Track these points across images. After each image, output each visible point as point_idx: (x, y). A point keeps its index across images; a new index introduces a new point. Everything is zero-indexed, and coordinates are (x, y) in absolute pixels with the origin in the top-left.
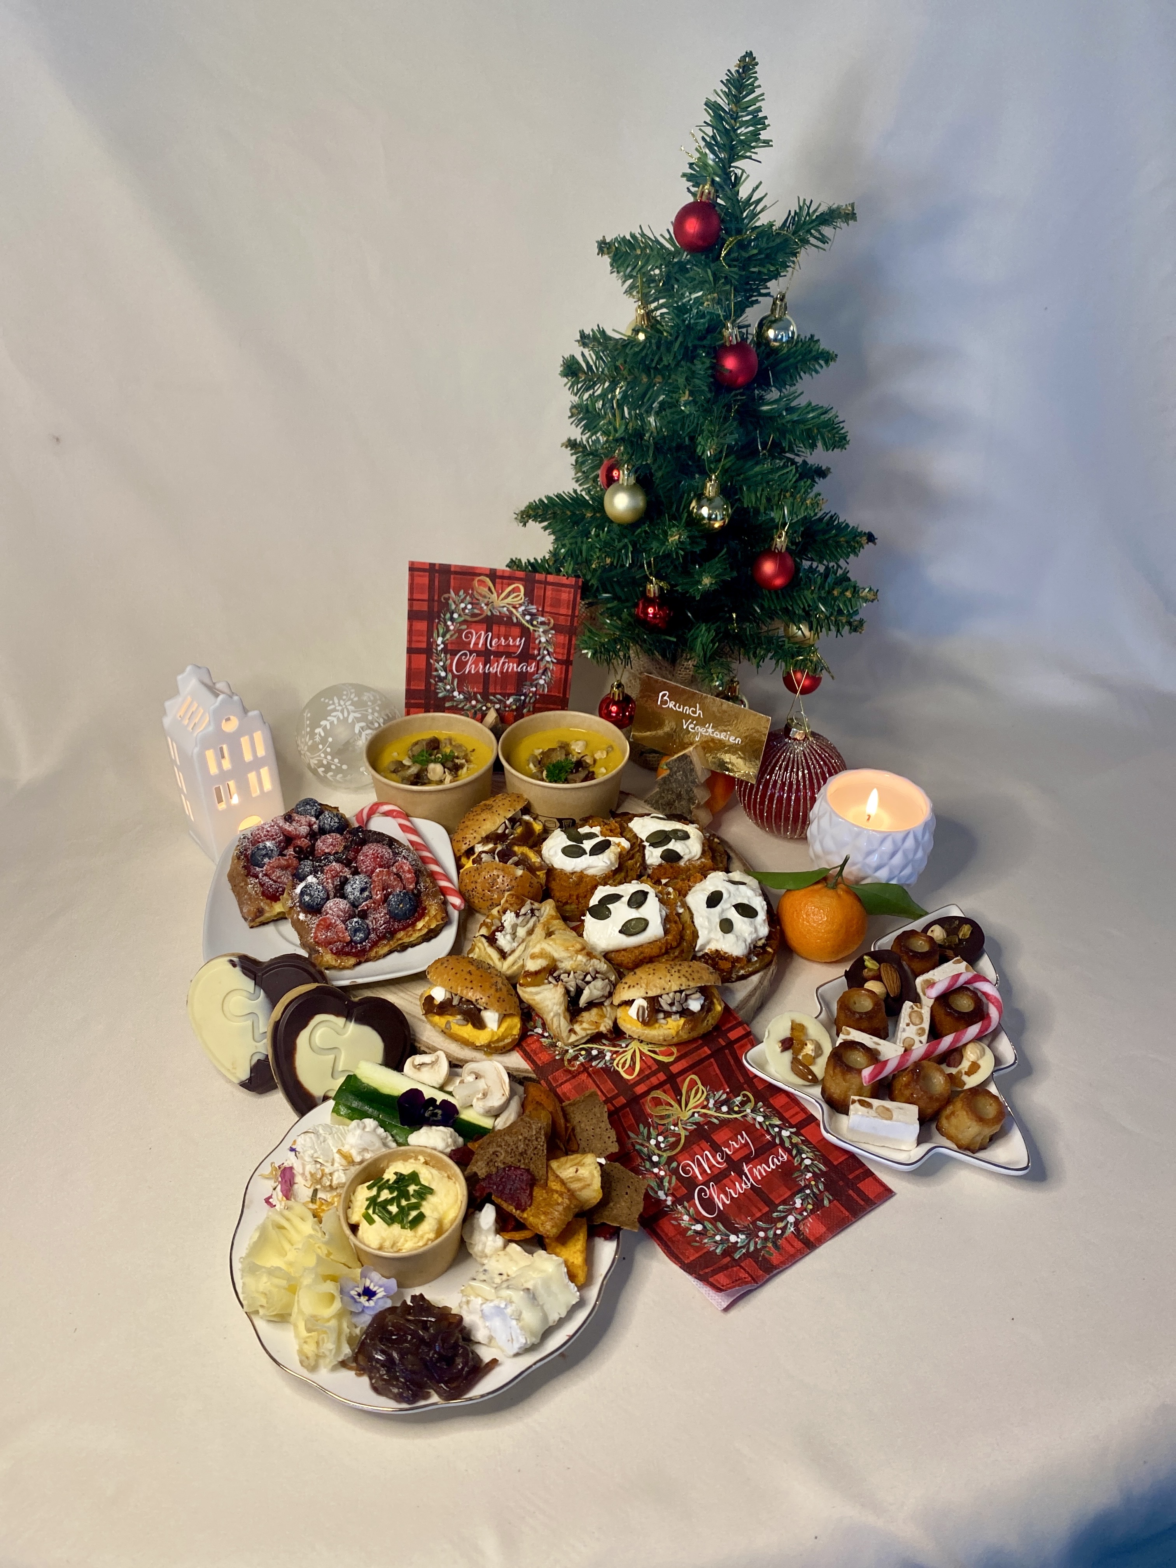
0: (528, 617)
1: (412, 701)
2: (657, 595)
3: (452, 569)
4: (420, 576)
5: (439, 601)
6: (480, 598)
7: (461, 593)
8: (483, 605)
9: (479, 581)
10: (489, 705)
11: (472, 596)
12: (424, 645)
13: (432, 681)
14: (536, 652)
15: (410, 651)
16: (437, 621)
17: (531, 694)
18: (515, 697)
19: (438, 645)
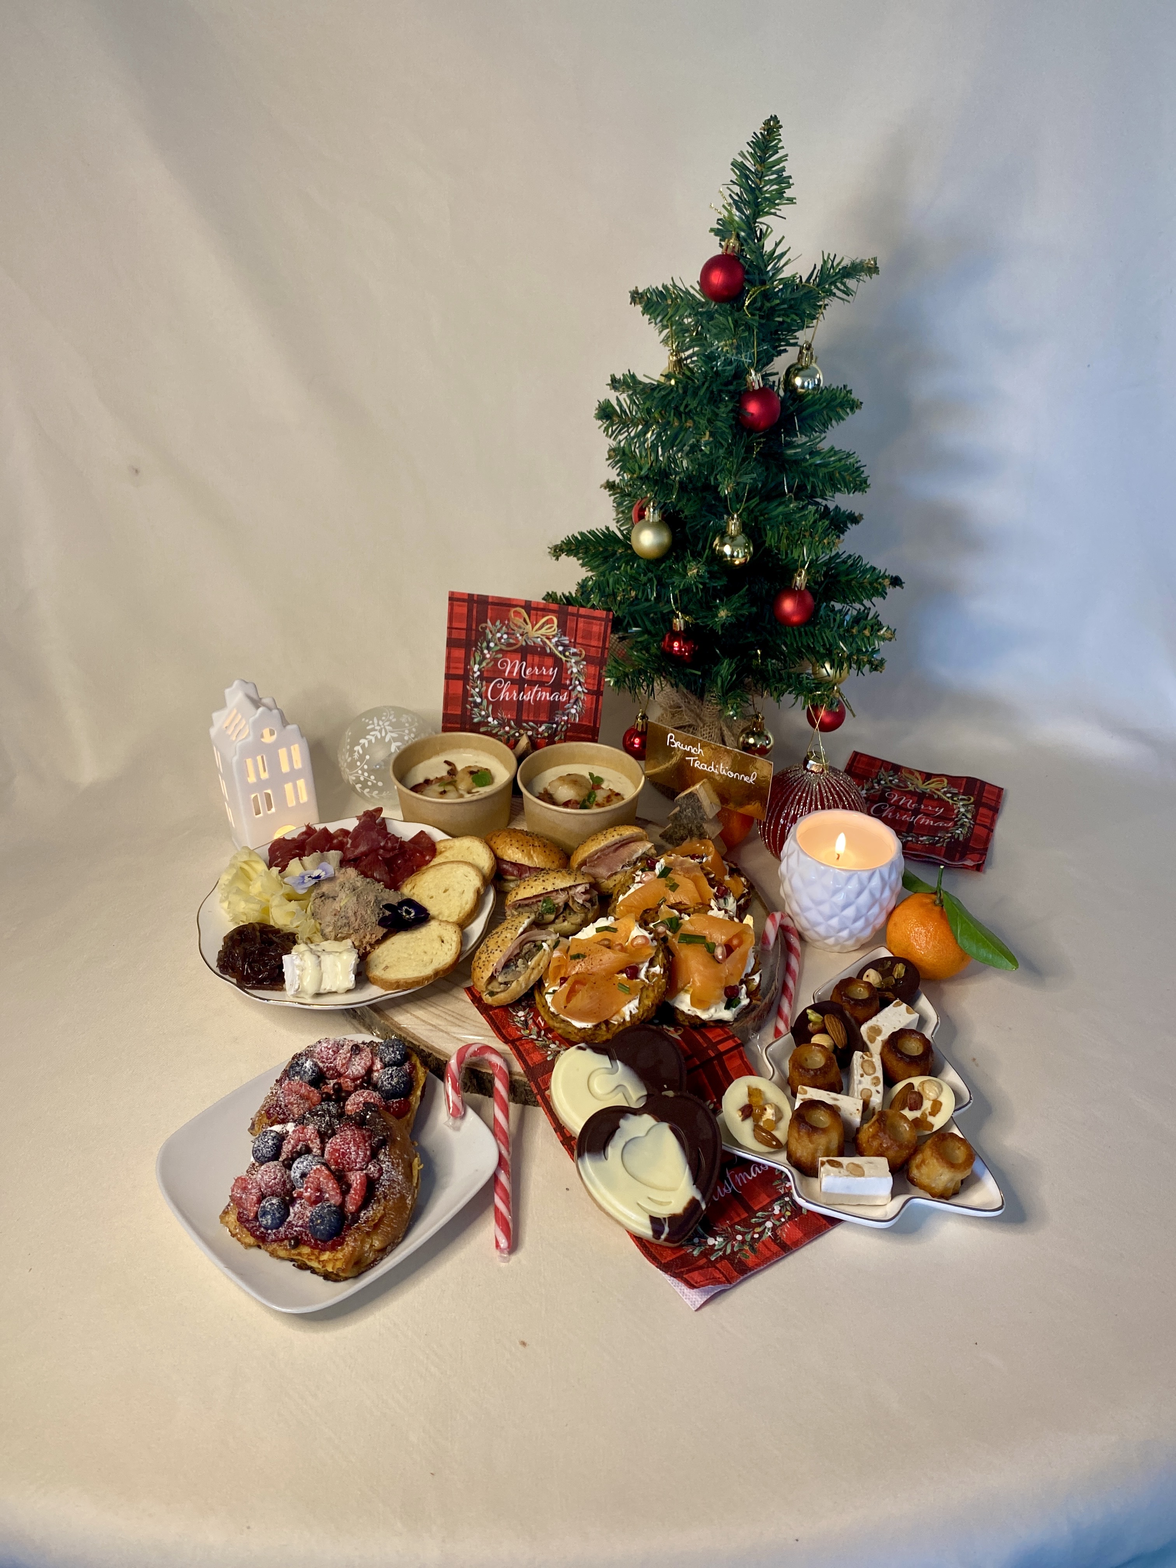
0: (561, 648)
1: (449, 725)
2: (682, 629)
3: (490, 600)
4: (459, 606)
5: (477, 630)
6: (515, 628)
7: (498, 623)
8: (518, 635)
9: (515, 612)
10: (522, 731)
11: (508, 626)
12: (461, 672)
13: (468, 706)
14: (568, 682)
15: (448, 677)
16: (474, 649)
17: (563, 723)
18: (547, 725)
19: (475, 673)
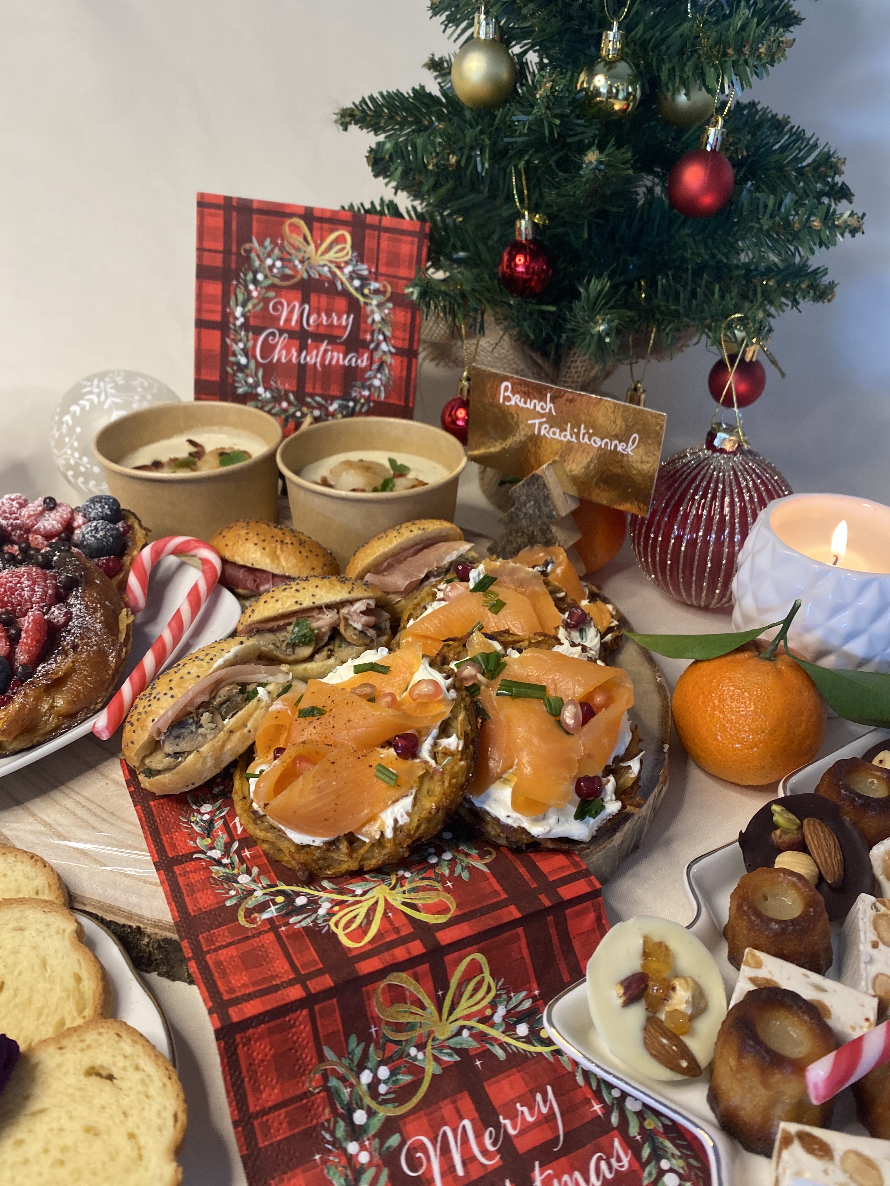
0: (357, 283)
2: (530, 236)
3: (255, 206)
4: (212, 215)
5: (238, 253)
6: (292, 251)
7: (267, 242)
8: (297, 262)
9: (291, 225)
10: (305, 410)
11: (282, 248)
12: (217, 317)
13: (229, 370)
14: (368, 337)
15: (201, 324)
16: (235, 282)
17: (362, 401)
18: (340, 402)
19: (237, 319)
